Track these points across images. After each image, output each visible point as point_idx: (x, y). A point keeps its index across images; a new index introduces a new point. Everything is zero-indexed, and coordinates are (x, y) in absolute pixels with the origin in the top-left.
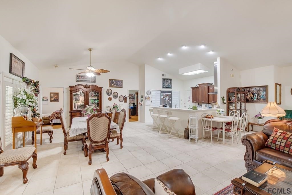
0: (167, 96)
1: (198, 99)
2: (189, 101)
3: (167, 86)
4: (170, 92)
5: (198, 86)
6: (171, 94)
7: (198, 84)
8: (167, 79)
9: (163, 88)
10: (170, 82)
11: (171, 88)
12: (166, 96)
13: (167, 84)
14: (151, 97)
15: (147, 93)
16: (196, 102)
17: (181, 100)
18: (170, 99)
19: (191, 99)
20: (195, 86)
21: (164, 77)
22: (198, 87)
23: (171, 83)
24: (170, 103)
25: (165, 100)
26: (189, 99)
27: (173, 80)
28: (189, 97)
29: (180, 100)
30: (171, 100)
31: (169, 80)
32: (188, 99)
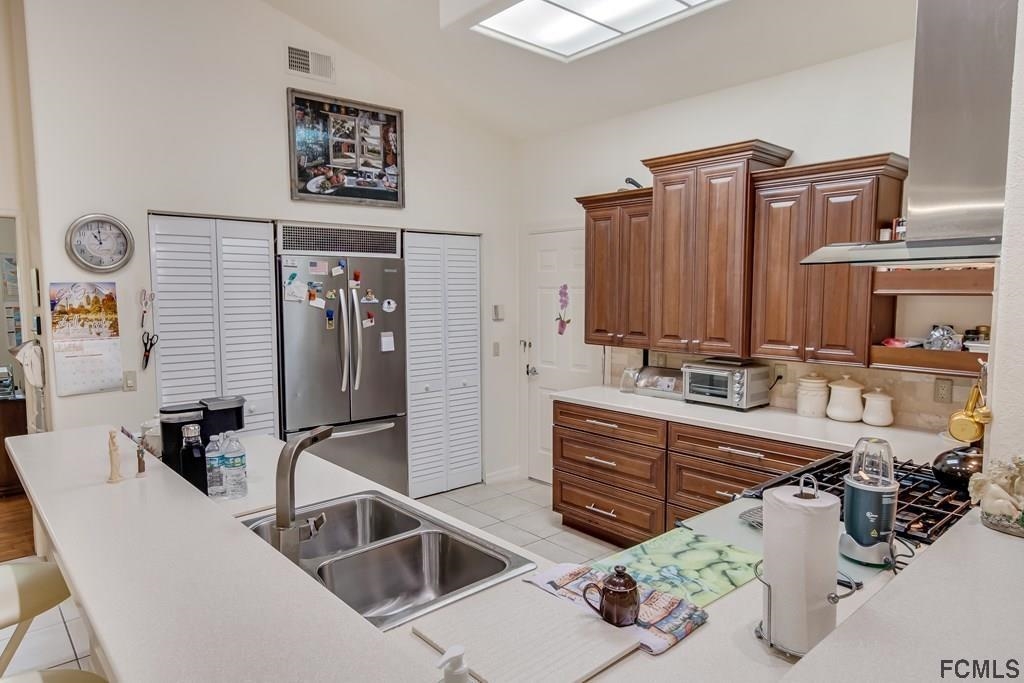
0: (352, 283)
1: (646, 316)
2: (563, 324)
3: (348, 182)
4: (384, 241)
5: (647, 179)
6: (400, 264)
7: (653, 164)
8: (352, 110)
9: (300, 192)
10: (385, 138)
11: (392, 197)
12: (341, 282)
13: (352, 160)
14: (146, 298)
15: (73, 252)
16: (620, 343)
17: (497, 319)
18: (389, 307)
19: (576, 311)
20: (614, 185)
21: (311, 84)
22: (649, 193)
23: (391, 156)
24: (388, 343)
25: (331, 326)
26: (564, 304)
27: (409, 125)
28: (563, 293)
29: (489, 314)
30: (396, 323)
31: (374, 116)
32: (556, 310)
